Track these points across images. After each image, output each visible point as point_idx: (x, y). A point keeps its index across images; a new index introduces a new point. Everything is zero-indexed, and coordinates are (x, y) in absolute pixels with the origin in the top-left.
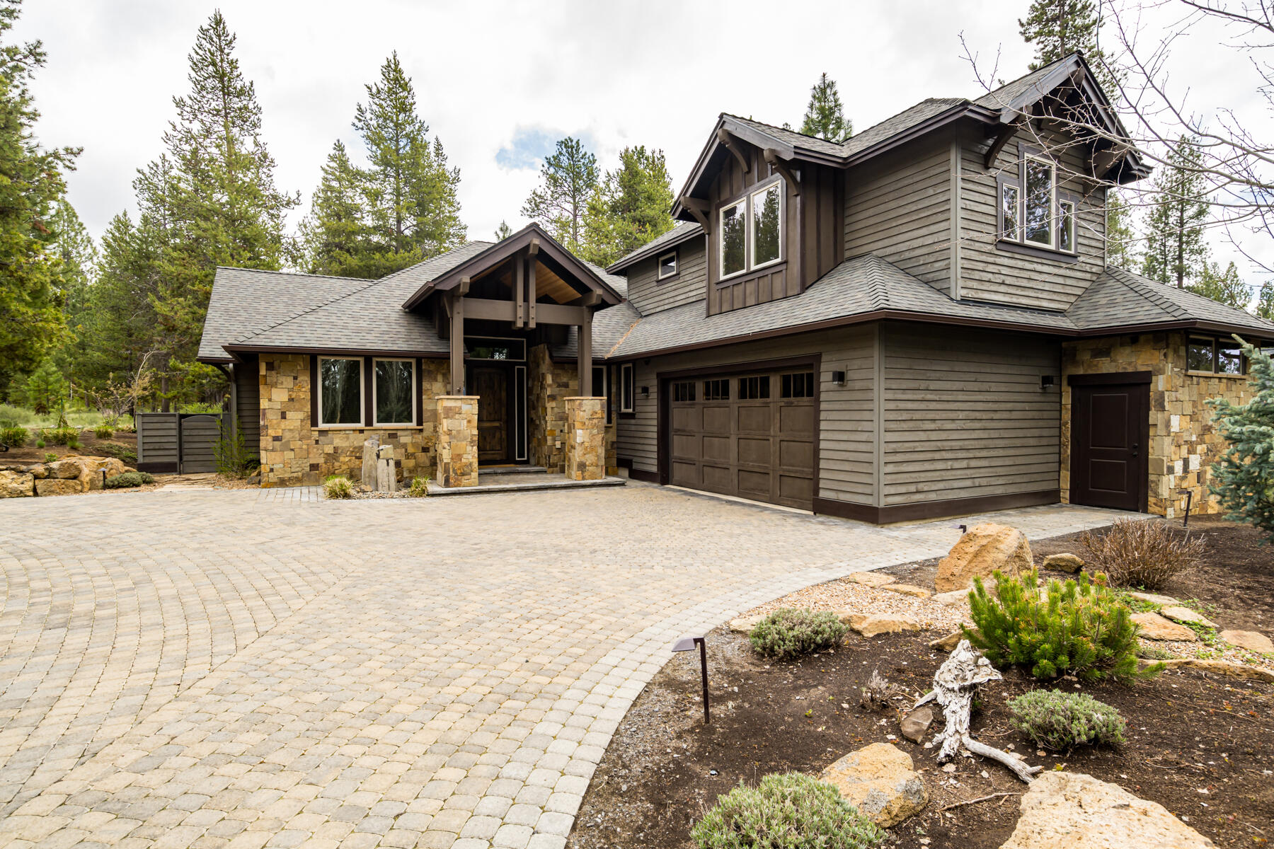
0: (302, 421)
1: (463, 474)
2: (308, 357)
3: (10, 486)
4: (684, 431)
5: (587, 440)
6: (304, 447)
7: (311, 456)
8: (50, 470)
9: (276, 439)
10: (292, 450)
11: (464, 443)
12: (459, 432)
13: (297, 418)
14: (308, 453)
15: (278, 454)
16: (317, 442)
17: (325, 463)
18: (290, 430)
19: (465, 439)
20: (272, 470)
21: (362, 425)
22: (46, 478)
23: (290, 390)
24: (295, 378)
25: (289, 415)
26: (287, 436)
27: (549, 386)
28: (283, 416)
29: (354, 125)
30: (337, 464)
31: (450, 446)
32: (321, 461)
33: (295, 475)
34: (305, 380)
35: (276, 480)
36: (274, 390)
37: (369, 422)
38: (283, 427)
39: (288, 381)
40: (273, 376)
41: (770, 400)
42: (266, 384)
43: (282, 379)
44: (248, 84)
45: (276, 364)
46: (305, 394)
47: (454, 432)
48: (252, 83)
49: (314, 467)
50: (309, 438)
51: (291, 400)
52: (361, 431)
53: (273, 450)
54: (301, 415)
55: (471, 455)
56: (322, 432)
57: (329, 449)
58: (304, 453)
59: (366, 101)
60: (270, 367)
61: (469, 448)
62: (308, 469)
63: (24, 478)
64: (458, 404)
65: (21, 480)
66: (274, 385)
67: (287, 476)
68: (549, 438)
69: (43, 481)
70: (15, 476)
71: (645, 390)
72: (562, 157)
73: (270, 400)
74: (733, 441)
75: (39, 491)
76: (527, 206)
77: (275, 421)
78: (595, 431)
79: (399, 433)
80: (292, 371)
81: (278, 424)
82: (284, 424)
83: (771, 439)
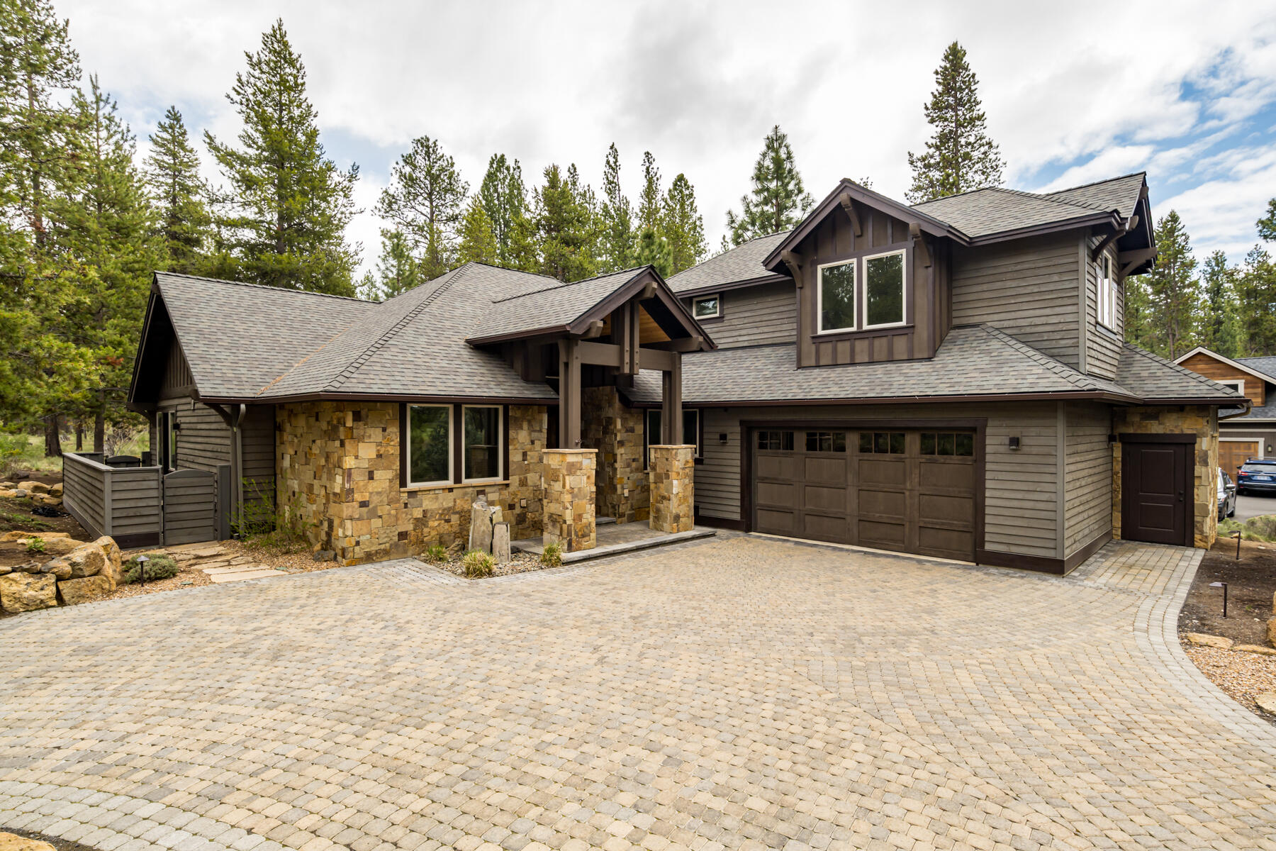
0: (391, 481)
1: (583, 536)
2: (397, 406)
3: (26, 595)
5: (681, 490)
6: (393, 512)
7: (400, 522)
8: (73, 565)
9: (363, 504)
10: (380, 517)
11: (585, 501)
12: (580, 489)
13: (385, 477)
14: (397, 519)
15: (365, 522)
16: (406, 505)
17: (414, 530)
18: (378, 493)
19: (585, 497)
20: (358, 543)
21: (450, 483)
22: (72, 577)
23: (379, 444)
24: (384, 430)
25: (377, 474)
26: (375, 500)
27: (619, 431)
28: (371, 477)
30: (426, 530)
31: (572, 505)
32: (409, 527)
33: (383, 547)
34: (394, 431)
35: (362, 555)
36: (361, 445)
37: (458, 480)
38: (370, 490)
39: (376, 434)
40: (360, 429)
41: (906, 455)
42: (352, 438)
43: (370, 431)
44: (61, 24)
45: (363, 413)
46: (394, 450)
47: (576, 490)
48: (67, 22)
49: (402, 535)
50: (398, 501)
51: (379, 456)
52: (451, 490)
53: (358, 519)
54: (390, 474)
55: (590, 516)
56: (412, 494)
57: (418, 513)
58: (393, 519)
60: (357, 417)
61: (588, 506)
62: (396, 539)
63: (43, 581)
64: (579, 458)
65: (39, 585)
66: (361, 439)
67: (374, 548)
68: (619, 486)
69: (69, 583)
70: (31, 580)
71: (723, 437)
72: (418, 156)
73: (357, 457)
74: (852, 492)
75: (66, 598)
76: (379, 205)
77: (361, 484)
78: (687, 481)
79: (487, 490)
80: (380, 422)
81: (365, 486)
82: (373, 486)
83: (907, 493)
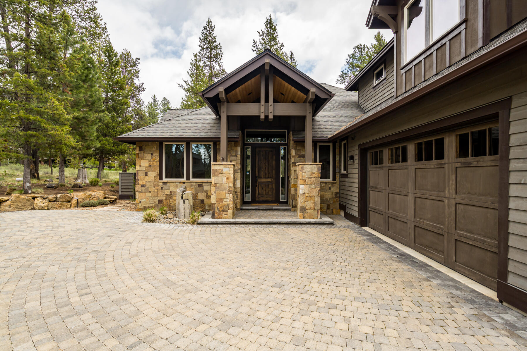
0: (155, 177)
1: (223, 211)
2: (158, 143)
3: (39, 204)
4: (376, 188)
5: (307, 192)
6: (156, 191)
7: (159, 195)
8: (56, 198)
9: (143, 186)
10: (150, 192)
11: (224, 192)
12: (221, 185)
13: (153, 175)
14: (158, 194)
15: (144, 194)
16: (162, 188)
17: (166, 199)
18: (149, 182)
19: (225, 189)
20: (140, 202)
21: (184, 180)
22: (54, 201)
23: (150, 161)
24: (152, 154)
25: (149, 174)
26: (148, 185)
27: (293, 157)
28: (146, 175)
29: (252, 50)
30: (171, 200)
31: (215, 193)
32: (163, 198)
33: (151, 205)
34: (157, 155)
35: (142, 207)
36: (142, 161)
37: (188, 178)
38: (146, 180)
39: (149, 156)
40: (142, 154)
42: (139, 158)
43: (146, 155)
45: (143, 147)
46: (156, 163)
47: (218, 185)
49: (160, 201)
50: (158, 186)
51: (150, 166)
52: (184, 183)
53: (141, 192)
54: (154, 174)
55: (229, 200)
56: (165, 183)
57: (167, 192)
58: (156, 194)
59: (258, 39)
60: (141, 149)
61: (227, 195)
62: (157, 202)
63: (44, 201)
64: (221, 167)
65: (43, 202)
66: (142, 158)
67: (147, 205)
69: (51, 203)
70: (42, 200)
71: (352, 158)
73: (140, 166)
75: (49, 207)
77: (142, 177)
78: (313, 186)
79: (204, 184)
80: (151, 151)
81: (144, 178)
82: (147, 179)
83: (446, 201)
